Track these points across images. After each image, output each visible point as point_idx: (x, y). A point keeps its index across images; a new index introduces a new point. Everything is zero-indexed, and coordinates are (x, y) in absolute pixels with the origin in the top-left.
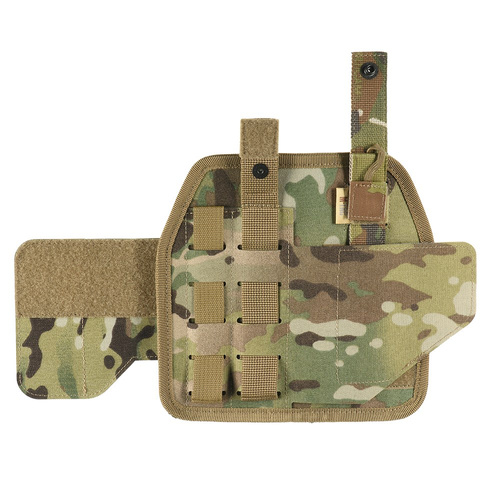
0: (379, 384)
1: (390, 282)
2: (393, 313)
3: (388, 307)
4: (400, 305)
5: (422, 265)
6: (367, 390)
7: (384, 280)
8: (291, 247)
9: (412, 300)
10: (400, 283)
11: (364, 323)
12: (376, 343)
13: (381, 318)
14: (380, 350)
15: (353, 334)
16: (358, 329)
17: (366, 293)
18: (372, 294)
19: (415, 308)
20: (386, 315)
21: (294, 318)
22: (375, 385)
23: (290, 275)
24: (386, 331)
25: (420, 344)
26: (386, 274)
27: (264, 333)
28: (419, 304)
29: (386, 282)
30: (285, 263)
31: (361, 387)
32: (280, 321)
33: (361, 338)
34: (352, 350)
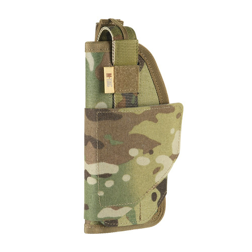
0: (129, 206)
1: (135, 135)
2: (137, 157)
3: (133, 152)
4: (142, 151)
5: (155, 121)
6: (121, 210)
7: (131, 133)
9: (149, 146)
10: (142, 135)
11: (117, 164)
12: (126, 178)
13: (129, 160)
14: (128, 183)
15: (110, 173)
16: (113, 169)
17: (117, 143)
18: (121, 143)
19: (151, 152)
20: (132, 158)
22: (126, 206)
24: (132, 169)
25: (154, 177)
26: (131, 129)
28: (154, 149)
29: (132, 135)
31: (116, 208)
33: (115, 175)
34: (109, 184)
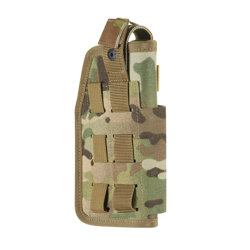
8: (138, 109)
21: (145, 158)
23: (139, 129)
27: (125, 169)
30: (135, 121)
32: (135, 161)
